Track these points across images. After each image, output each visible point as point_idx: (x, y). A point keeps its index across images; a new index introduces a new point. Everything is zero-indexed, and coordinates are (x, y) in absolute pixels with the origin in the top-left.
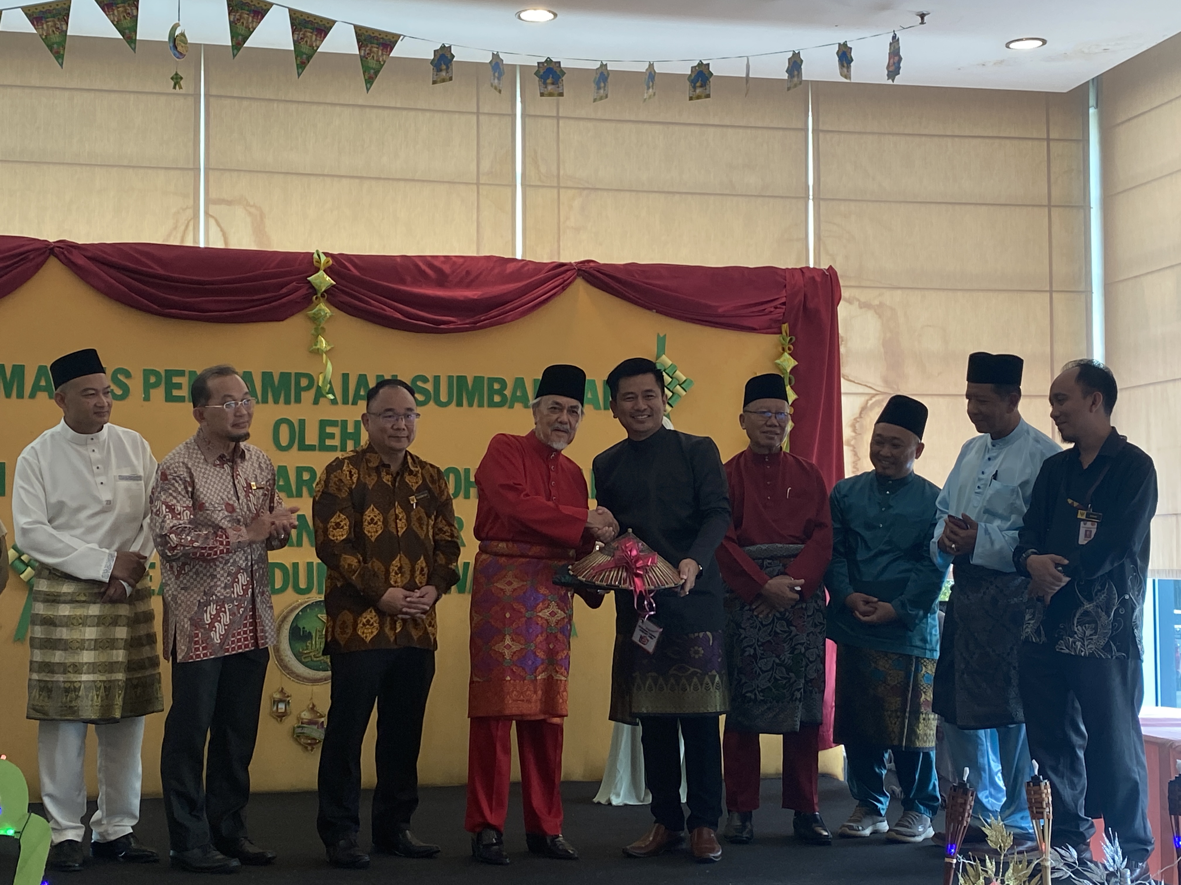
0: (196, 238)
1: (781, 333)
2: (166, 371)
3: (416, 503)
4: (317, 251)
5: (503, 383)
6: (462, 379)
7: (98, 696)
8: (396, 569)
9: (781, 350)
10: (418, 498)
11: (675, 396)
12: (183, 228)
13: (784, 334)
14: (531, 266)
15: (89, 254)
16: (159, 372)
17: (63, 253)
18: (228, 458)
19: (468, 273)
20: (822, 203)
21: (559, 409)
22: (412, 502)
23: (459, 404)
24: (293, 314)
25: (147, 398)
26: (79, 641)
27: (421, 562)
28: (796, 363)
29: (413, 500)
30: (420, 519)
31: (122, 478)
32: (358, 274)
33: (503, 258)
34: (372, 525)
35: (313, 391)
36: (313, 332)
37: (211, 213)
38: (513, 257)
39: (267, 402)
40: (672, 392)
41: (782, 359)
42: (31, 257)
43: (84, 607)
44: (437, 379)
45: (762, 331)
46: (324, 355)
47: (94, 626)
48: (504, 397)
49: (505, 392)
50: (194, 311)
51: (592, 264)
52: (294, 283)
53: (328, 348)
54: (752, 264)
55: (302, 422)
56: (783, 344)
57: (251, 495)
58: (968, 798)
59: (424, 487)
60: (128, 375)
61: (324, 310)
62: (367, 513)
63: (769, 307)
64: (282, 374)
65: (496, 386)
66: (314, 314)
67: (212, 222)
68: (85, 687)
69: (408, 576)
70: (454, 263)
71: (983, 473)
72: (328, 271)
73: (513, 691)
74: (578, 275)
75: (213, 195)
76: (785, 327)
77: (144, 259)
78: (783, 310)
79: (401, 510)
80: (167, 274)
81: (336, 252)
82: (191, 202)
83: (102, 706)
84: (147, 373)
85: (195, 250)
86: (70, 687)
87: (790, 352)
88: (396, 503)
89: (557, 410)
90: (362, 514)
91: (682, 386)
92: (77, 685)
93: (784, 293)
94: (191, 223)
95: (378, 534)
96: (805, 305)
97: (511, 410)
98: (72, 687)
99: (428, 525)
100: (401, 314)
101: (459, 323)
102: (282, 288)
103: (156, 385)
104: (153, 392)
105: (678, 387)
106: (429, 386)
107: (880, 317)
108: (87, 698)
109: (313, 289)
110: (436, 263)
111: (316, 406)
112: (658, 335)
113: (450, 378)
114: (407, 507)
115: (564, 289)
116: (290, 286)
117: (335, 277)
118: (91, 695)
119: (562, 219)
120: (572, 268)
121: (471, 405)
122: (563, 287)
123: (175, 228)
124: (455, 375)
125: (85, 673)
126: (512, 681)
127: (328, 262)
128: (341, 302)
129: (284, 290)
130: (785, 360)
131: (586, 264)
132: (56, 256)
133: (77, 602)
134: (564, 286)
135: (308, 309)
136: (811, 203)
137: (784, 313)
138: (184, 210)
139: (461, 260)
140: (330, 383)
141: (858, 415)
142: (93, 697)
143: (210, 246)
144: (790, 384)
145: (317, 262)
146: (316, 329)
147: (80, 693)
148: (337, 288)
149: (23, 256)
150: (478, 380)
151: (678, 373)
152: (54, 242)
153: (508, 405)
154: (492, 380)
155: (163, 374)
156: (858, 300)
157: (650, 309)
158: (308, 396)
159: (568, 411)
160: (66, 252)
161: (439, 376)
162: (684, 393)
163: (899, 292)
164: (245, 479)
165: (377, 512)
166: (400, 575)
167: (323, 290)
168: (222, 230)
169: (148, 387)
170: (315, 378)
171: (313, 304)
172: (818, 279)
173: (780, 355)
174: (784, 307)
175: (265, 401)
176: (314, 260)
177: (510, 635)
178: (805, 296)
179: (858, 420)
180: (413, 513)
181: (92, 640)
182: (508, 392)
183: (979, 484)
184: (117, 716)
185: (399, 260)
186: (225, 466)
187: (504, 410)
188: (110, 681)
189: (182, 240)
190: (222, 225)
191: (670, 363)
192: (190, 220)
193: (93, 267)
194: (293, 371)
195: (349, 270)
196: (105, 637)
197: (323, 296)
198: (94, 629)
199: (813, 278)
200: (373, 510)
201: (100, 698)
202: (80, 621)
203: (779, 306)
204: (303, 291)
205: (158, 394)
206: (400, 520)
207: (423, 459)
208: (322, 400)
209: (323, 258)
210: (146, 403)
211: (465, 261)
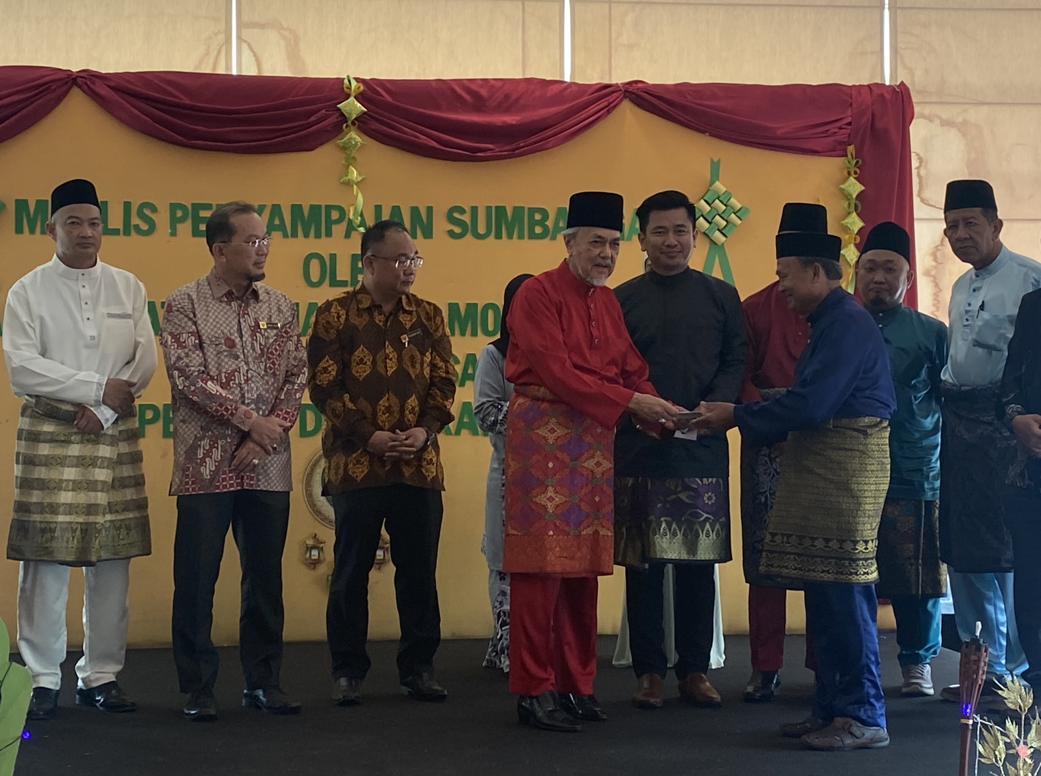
0: (228, 65)
1: (846, 156)
2: (193, 205)
3: (408, 342)
4: (348, 76)
5: (544, 213)
6: (501, 210)
7: (73, 537)
8: (383, 408)
9: (846, 173)
10: (410, 336)
11: (730, 225)
12: (215, 53)
13: (850, 156)
14: (575, 88)
15: (112, 84)
16: (185, 206)
17: (86, 83)
18: (236, 295)
19: (507, 96)
20: (899, 11)
21: (600, 242)
22: (404, 341)
23: (498, 236)
24: (322, 144)
25: (174, 233)
26: (57, 481)
27: (413, 402)
28: (863, 188)
29: (405, 339)
30: (412, 358)
31: (110, 316)
32: (389, 99)
33: (544, 80)
34: (361, 365)
35: (344, 225)
36: (343, 162)
37: (243, 38)
38: (562, 80)
39: (297, 236)
40: (726, 221)
41: (847, 184)
42: (54, 87)
43: (63, 447)
44: (474, 210)
45: (827, 154)
46: (355, 187)
47: (72, 467)
48: (546, 228)
49: (546, 223)
50: (222, 142)
51: (640, 85)
52: (323, 111)
53: (360, 179)
54: (814, 82)
55: (333, 257)
56: (848, 168)
57: (258, 334)
58: (982, 654)
59: (419, 324)
60: (154, 209)
61: (354, 139)
62: (356, 353)
63: (832, 128)
64: (312, 207)
65: (538, 217)
66: (344, 142)
67: (245, 46)
68: (61, 528)
69: (397, 416)
70: (493, 86)
71: (969, 305)
72: (360, 97)
73: (556, 547)
74: (625, 97)
75: (245, 18)
76: (851, 149)
77: (169, 89)
78: (848, 131)
79: (392, 349)
80: (192, 103)
81: (368, 77)
82: (222, 27)
83: (77, 549)
84: (174, 207)
85: (229, 77)
86: (45, 528)
87: (856, 176)
88: (387, 343)
89: (599, 244)
90: (352, 353)
91: (738, 214)
92: (52, 526)
93: (849, 112)
94: (224, 49)
95: (365, 374)
96: (873, 125)
97: (553, 242)
98: (48, 527)
99: (422, 364)
100: (436, 142)
101: (497, 150)
102: (310, 117)
103: (183, 220)
104: (179, 226)
105: (733, 215)
106: (466, 218)
107: (964, 135)
108: (62, 539)
109: (343, 118)
110: (474, 87)
111: (346, 240)
112: (712, 160)
113: (489, 208)
114: (398, 347)
115: (609, 112)
116: (318, 115)
117: (366, 104)
118: (66, 535)
119: (614, 36)
120: (618, 89)
121: (510, 237)
122: (608, 111)
123: (207, 54)
124: (493, 205)
125: (62, 514)
126: (554, 537)
127: (359, 87)
128: (374, 130)
129: (313, 119)
130: (850, 185)
131: (634, 85)
132: (80, 87)
133: (57, 441)
134: (610, 109)
135: (337, 138)
136: (887, 13)
137: (849, 134)
138: (216, 34)
139: (500, 84)
140: (362, 215)
141: (938, 243)
142: (68, 539)
143: (243, 74)
144: (856, 210)
145: (347, 88)
146: (347, 159)
147: (56, 535)
148: (369, 116)
149: (46, 86)
150: (518, 210)
151: (733, 200)
152: (77, 72)
153: (549, 237)
154: (532, 211)
155: (190, 208)
156: (939, 117)
157: (703, 132)
158: (339, 230)
159: (610, 244)
160: (88, 83)
161: (477, 207)
162: (739, 222)
163: (985, 108)
164: (255, 319)
165: (367, 352)
166: (387, 415)
167: (354, 118)
168: (255, 55)
169: (174, 222)
170: (346, 209)
171: (343, 133)
172: (888, 96)
173: (845, 180)
174: (850, 127)
175: (294, 235)
176: (345, 86)
177: (553, 487)
178: (873, 115)
179: (939, 248)
180: (404, 352)
181: (71, 480)
182: (549, 223)
183: (967, 317)
184: (93, 560)
185: (434, 84)
186: (232, 303)
187: (546, 241)
188: (87, 523)
189: (215, 67)
190: (255, 50)
191: (724, 189)
192: (222, 46)
193: (117, 98)
194: (323, 203)
195: (382, 96)
196: (83, 478)
197: (353, 123)
198: (73, 470)
199: (882, 96)
200: (363, 350)
201: (75, 539)
202: (59, 461)
203: (844, 127)
204: (333, 119)
205: (185, 228)
206: (391, 360)
207: (420, 297)
208: (353, 233)
209: (354, 84)
210: (173, 238)
211: (504, 84)
